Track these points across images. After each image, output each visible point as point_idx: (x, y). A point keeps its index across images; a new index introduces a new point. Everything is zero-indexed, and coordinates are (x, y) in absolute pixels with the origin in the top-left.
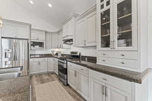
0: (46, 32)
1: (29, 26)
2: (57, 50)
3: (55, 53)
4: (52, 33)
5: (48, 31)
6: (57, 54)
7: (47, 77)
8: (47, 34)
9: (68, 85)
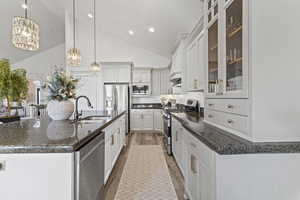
0: (152, 70)
1: (129, 66)
2: (169, 97)
3: (166, 102)
4: (161, 70)
5: (154, 67)
6: (169, 104)
7: (151, 138)
8: (154, 72)
9: (172, 154)
